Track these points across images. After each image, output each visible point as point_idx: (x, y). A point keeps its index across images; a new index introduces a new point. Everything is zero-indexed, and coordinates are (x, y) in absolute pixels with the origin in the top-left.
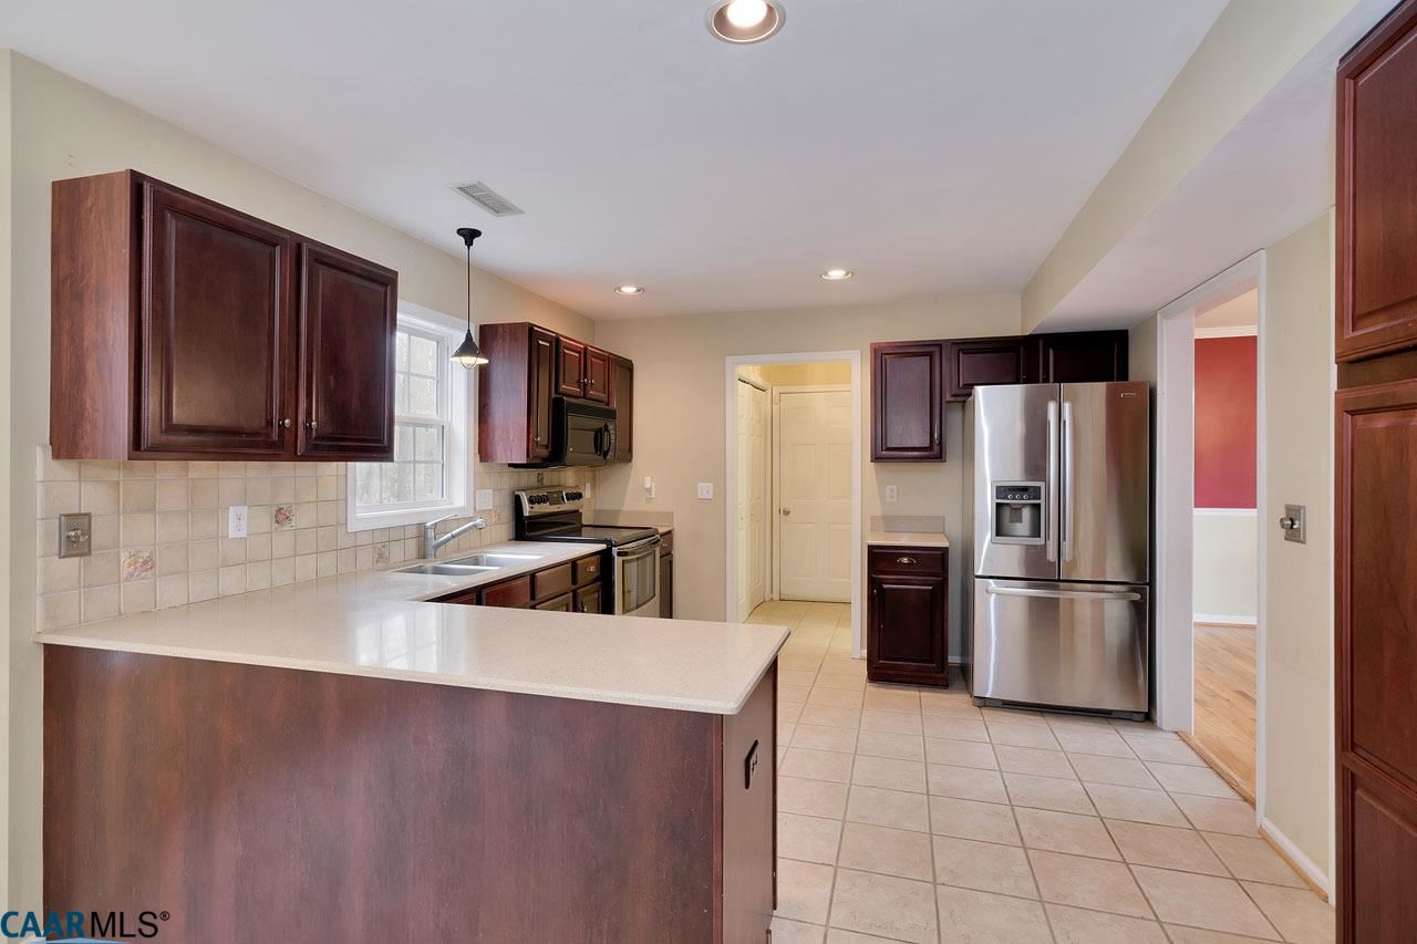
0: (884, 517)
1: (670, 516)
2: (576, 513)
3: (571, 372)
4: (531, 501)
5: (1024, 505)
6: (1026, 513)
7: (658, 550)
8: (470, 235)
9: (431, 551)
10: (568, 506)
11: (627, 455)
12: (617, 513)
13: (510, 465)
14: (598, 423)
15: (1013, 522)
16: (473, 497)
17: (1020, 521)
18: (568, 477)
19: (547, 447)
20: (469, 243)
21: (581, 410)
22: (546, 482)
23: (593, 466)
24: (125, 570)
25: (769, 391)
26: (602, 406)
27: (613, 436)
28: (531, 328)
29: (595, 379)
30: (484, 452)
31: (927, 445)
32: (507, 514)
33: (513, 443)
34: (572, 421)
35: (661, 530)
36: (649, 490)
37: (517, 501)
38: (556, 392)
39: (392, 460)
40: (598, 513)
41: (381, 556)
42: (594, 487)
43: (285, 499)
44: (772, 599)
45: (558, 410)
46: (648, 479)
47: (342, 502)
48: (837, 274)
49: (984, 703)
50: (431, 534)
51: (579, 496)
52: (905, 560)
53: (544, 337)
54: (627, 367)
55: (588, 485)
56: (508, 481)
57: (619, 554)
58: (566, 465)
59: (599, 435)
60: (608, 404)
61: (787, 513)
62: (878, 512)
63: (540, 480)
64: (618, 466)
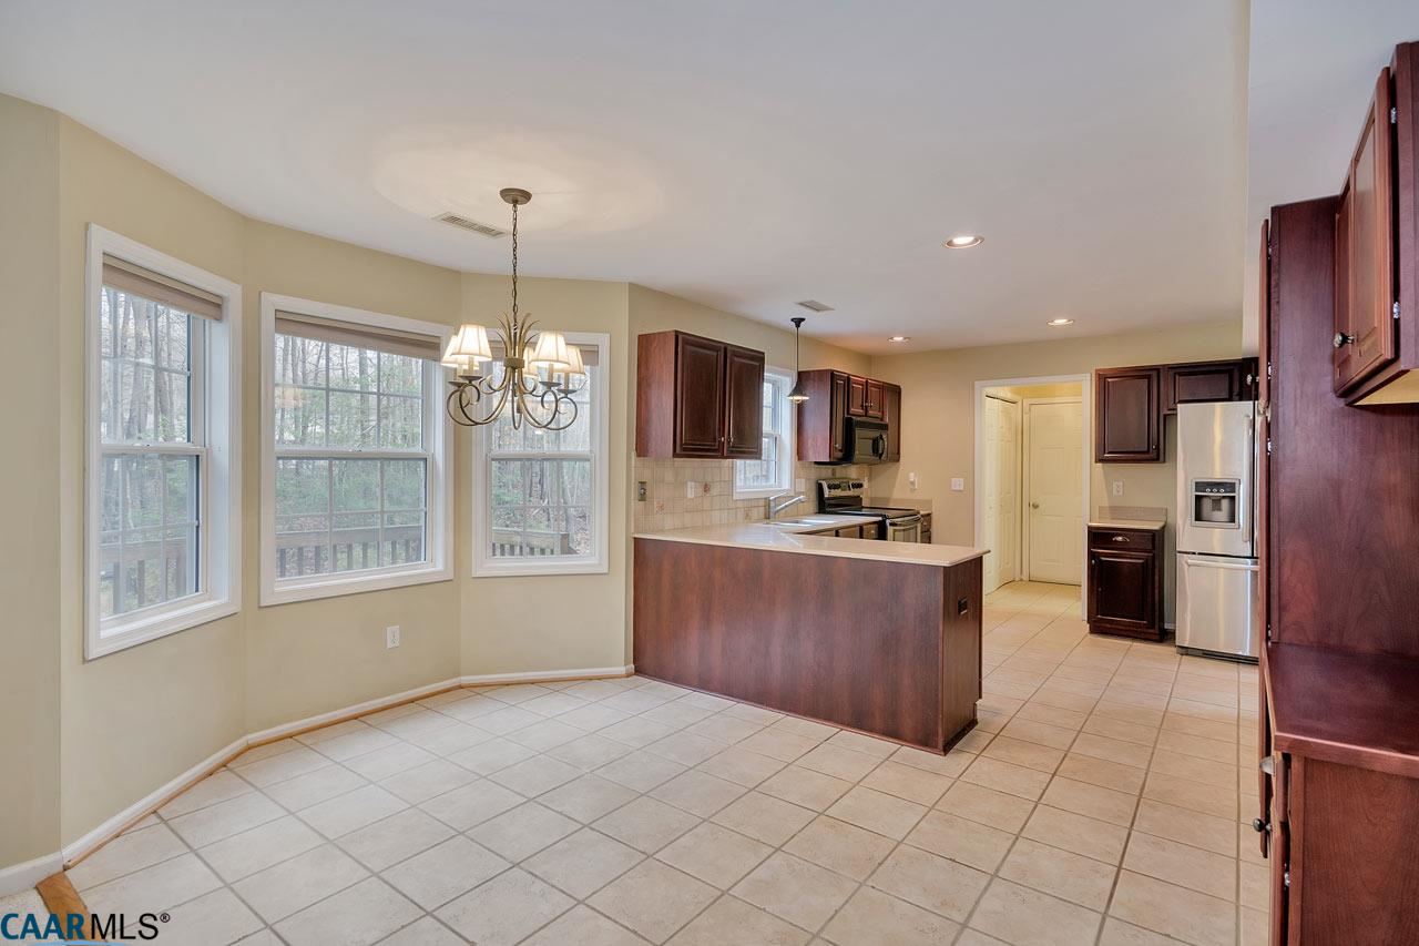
0: (1110, 507)
1: (929, 502)
2: (858, 499)
3: (857, 399)
4: (829, 487)
5: (1224, 497)
6: (1225, 504)
7: (919, 525)
8: (798, 322)
9: (772, 515)
10: (852, 492)
11: (896, 457)
12: (888, 500)
13: (816, 463)
14: (875, 434)
15: (1213, 510)
16: (793, 483)
17: (1220, 510)
18: (852, 472)
19: (841, 451)
20: (798, 326)
21: (863, 425)
22: (838, 475)
23: (871, 464)
24: (656, 509)
25: (1020, 403)
26: (879, 422)
27: (886, 443)
28: (832, 373)
29: (873, 404)
30: (800, 453)
31: (1146, 449)
32: (813, 495)
33: (820, 449)
34: (858, 433)
35: (922, 513)
36: (913, 483)
37: (820, 488)
38: (848, 413)
39: (760, 458)
40: (872, 499)
41: (747, 515)
42: (870, 480)
43: (709, 479)
44: (1021, 580)
45: (849, 427)
46: (912, 474)
47: (731, 482)
48: (1061, 322)
49: (1186, 651)
50: (772, 504)
51: (860, 486)
52: (1120, 539)
53: (840, 377)
54: (896, 391)
55: (866, 479)
56: (815, 473)
57: (891, 524)
58: (854, 464)
59: (875, 442)
60: (882, 420)
61: (1036, 507)
62: (1106, 504)
63: (834, 473)
64: (890, 464)
